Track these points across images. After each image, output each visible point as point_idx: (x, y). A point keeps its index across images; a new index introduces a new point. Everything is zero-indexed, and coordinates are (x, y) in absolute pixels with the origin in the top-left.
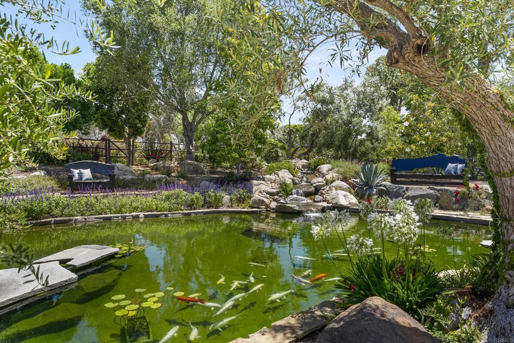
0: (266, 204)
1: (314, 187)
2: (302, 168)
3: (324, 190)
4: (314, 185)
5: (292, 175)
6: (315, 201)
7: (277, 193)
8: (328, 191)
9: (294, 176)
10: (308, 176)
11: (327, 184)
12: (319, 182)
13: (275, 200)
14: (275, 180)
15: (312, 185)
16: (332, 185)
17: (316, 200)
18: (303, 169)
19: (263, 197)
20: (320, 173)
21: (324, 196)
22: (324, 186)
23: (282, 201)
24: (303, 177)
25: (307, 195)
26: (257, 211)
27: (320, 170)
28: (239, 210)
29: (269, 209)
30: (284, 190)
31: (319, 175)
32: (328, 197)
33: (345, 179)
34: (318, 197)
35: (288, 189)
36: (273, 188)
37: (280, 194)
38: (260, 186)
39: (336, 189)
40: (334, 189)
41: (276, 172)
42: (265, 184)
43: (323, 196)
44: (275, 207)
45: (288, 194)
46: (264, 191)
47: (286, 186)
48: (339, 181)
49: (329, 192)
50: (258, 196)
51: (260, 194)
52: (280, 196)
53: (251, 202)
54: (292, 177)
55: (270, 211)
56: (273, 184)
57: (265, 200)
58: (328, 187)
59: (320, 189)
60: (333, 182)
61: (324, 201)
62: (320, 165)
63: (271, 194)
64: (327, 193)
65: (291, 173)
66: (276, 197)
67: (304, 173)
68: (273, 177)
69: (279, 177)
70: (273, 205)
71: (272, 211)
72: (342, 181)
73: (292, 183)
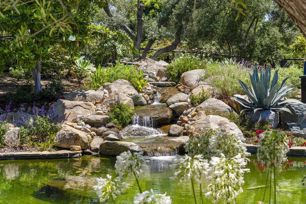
0: (83, 142)
1: (171, 109)
2: (158, 75)
3: (186, 114)
4: (171, 106)
5: (136, 88)
6: (170, 135)
7: (105, 122)
8: (193, 116)
9: (139, 91)
10: (166, 90)
11: (193, 104)
12: (180, 101)
13: (99, 134)
14: (103, 100)
15: (168, 106)
16: (201, 105)
17: (171, 132)
18: (158, 78)
19: (80, 129)
20: (186, 84)
21: (186, 125)
22: (187, 107)
23: (112, 136)
24: (155, 93)
25: (159, 123)
26: (66, 155)
27: (186, 80)
28: (33, 153)
29: (88, 150)
30: (117, 117)
31: (185, 88)
32: (192, 127)
33: (224, 96)
34: (175, 128)
35: (125, 114)
36: (98, 114)
37: (110, 124)
38: (74, 109)
39: (207, 113)
40: (203, 112)
41: (106, 84)
42: (84, 106)
43: (184, 126)
44: (98, 147)
45: (124, 123)
46: (81, 119)
47: (120, 108)
48: (214, 99)
49: (194, 118)
50: (70, 128)
51: (75, 124)
52: (110, 127)
53: (56, 138)
54: (134, 92)
55: (90, 154)
56: (99, 106)
57: (83, 134)
59: (182, 113)
60: (203, 100)
61: (185, 134)
62: (187, 70)
63: (94, 124)
64: (191, 121)
65: (133, 85)
66: (102, 128)
67: (159, 86)
68: (100, 93)
69: (110, 93)
70: (97, 142)
71: (94, 153)
72: (220, 98)
73: (132, 104)
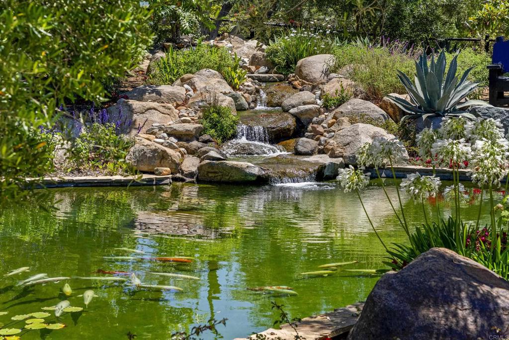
0: (174, 162)
1: (294, 115)
2: (252, 63)
3: (319, 123)
4: (292, 111)
5: (230, 84)
6: (298, 153)
7: (197, 135)
8: (330, 125)
9: (234, 88)
10: (273, 88)
11: (327, 108)
12: (304, 103)
13: (192, 152)
14: (186, 100)
15: (287, 111)
16: (341, 109)
17: (300, 148)
18: (253, 68)
19: (162, 144)
20: (305, 78)
21: (322, 138)
22: (319, 112)
23: (213, 153)
24: (258, 91)
25: (277, 137)
26: (151, 180)
27: (305, 71)
28: (100, 177)
29: (178, 175)
30: (214, 126)
31: (303, 84)
32: (331, 141)
33: (373, 95)
34: (305, 143)
35: (226, 122)
36: (184, 121)
37: (206, 137)
38: (147, 115)
39: (352, 121)
40: (346, 119)
41: (186, 76)
42: (161, 109)
43: (318, 139)
44: (194, 169)
45: (227, 136)
46: (160, 129)
47: (218, 113)
48: (358, 101)
49: (333, 128)
50: (147, 142)
51: (152, 137)
52: (206, 142)
53: (129, 158)
54: (228, 89)
55: (182, 180)
56: (183, 109)
57: (170, 151)
58: (332, 115)
59: (310, 121)
60: (341, 102)
61: (321, 152)
62: (301, 57)
63: (181, 137)
64: (329, 132)
65: (225, 78)
66: (195, 144)
67: (261, 80)
68: (178, 89)
69: (195, 90)
70: (191, 164)
71: (188, 180)
72: (367, 98)
73: (234, 108)
